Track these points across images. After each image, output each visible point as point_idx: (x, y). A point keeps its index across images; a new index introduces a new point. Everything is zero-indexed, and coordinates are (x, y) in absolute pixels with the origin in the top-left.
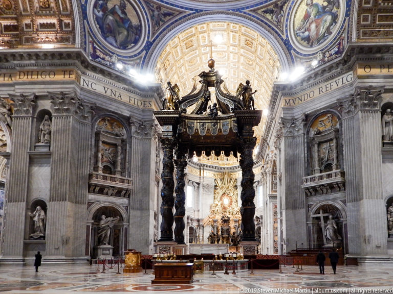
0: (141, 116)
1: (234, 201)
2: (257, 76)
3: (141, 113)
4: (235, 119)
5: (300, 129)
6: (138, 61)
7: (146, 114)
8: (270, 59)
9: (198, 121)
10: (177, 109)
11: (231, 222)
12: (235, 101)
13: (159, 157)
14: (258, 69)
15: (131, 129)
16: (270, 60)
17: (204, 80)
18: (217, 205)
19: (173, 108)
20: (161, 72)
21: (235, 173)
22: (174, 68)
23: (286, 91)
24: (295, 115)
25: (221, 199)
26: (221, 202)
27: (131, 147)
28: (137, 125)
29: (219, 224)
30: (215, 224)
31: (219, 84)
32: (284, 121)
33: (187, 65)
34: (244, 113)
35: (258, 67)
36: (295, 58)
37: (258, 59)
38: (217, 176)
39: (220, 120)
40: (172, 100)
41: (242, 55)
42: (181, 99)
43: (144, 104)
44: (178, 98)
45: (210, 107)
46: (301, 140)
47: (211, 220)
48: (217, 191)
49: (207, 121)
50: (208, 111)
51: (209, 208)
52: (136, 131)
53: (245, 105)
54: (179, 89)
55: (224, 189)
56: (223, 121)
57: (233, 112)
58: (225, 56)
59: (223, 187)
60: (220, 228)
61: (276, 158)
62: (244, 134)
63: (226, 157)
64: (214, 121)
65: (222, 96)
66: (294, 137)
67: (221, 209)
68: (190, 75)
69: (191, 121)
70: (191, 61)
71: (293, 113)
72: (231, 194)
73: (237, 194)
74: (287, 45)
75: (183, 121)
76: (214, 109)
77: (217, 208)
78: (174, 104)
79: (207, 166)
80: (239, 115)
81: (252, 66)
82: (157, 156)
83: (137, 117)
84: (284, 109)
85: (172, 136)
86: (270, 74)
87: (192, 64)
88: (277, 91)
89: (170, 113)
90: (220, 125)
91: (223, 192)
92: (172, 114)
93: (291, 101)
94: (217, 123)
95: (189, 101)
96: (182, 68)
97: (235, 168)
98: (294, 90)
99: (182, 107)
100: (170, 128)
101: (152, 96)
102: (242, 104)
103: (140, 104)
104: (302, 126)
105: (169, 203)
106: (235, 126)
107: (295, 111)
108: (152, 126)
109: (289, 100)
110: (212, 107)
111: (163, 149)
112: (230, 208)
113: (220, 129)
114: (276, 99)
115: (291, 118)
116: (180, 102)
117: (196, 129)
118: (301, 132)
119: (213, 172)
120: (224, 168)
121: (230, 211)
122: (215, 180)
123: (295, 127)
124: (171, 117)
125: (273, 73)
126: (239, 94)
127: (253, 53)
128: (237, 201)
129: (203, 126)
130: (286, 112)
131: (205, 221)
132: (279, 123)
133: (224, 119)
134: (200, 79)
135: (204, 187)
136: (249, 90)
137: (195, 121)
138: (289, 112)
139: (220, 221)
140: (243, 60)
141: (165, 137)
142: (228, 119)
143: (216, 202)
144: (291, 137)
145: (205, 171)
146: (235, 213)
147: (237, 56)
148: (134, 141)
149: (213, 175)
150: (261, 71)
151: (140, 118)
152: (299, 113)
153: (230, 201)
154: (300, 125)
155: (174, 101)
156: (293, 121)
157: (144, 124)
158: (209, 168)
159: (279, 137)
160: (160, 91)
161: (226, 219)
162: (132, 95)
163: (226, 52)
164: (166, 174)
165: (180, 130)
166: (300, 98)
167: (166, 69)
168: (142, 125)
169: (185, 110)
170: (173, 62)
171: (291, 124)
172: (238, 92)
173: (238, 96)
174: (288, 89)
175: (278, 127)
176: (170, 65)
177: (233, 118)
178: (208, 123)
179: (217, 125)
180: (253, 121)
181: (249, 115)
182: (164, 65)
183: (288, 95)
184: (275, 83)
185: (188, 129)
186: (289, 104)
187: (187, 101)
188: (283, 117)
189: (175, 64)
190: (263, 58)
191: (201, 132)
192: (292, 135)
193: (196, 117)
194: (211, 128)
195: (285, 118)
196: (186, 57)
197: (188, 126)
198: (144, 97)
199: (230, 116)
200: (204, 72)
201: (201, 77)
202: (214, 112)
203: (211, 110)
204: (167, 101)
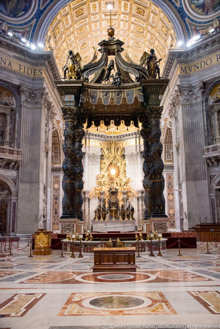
0: (31, 85)
1: (122, 171)
2: (148, 43)
3: (31, 81)
4: (141, 88)
5: (198, 97)
6: (28, 29)
7: (36, 82)
8: (163, 27)
9: (101, 90)
10: (79, 78)
11: (119, 194)
12: (138, 70)
13: (48, 126)
14: (149, 36)
15: (20, 98)
16: (163, 28)
17: (104, 48)
18: (104, 176)
19: (75, 78)
20: (51, 39)
21: (122, 142)
22: (63, 36)
23: (182, 58)
24: (192, 82)
25: (108, 169)
26: (107, 173)
27: (20, 117)
28: (27, 94)
29: (106, 197)
30: (102, 197)
31: (120, 52)
32: (181, 89)
33: (76, 33)
34: (151, 82)
35: (150, 34)
36: (190, 25)
37: (150, 27)
38: (103, 145)
39: (124, 89)
40: (74, 69)
41: (132, 23)
42: (82, 68)
43: (34, 72)
44: (80, 68)
45: (113, 76)
46: (200, 108)
47: (97, 192)
48: (104, 161)
49: (110, 90)
50: (111, 80)
51: (95, 179)
52: (26, 100)
53: (150, 74)
54: (81, 58)
55: (111, 159)
56: (128, 90)
57: (138, 81)
58: (115, 24)
59: (109, 157)
60: (107, 200)
61: (171, 126)
62: (150, 103)
63: (126, 127)
64: (118, 90)
65: (125, 64)
66: (192, 105)
67: (108, 180)
68: (78, 42)
69: (94, 90)
70: (80, 29)
71: (190, 81)
72: (119, 164)
73: (125, 164)
74: (181, 13)
75: (85, 90)
76: (117, 78)
77: (104, 180)
78: (76, 73)
79: (93, 135)
80: (145, 84)
81: (143, 34)
82: (46, 126)
83: (27, 85)
84: (180, 76)
85: (75, 106)
86: (162, 42)
87: (81, 32)
88: (172, 59)
89: (73, 82)
90: (124, 94)
91: (110, 162)
92: (75, 83)
93: (187, 69)
94: (121, 92)
95: (91, 70)
96: (71, 36)
97: (122, 137)
98: (190, 57)
99: (85, 76)
100: (72, 98)
101: (43, 64)
102: (147, 73)
103: (30, 73)
104: (200, 94)
105: (72, 177)
106: (141, 95)
107: (191, 78)
108: (43, 94)
109: (185, 68)
110: (114, 75)
111: (65, 119)
112: (118, 179)
113: (124, 99)
114: (171, 67)
115: (187, 86)
116: (83, 71)
117: (99, 99)
118: (199, 100)
119: (100, 141)
120: (111, 137)
121: (118, 182)
122: (102, 149)
123: (192, 94)
124: (73, 87)
125: (166, 41)
126: (144, 63)
127: (144, 21)
128: (125, 171)
129: (106, 95)
130: (183, 79)
131: (91, 193)
132: (176, 91)
133: (129, 88)
134: (100, 48)
135: (89, 156)
136: (154, 58)
137: (98, 90)
138: (186, 79)
139: (108, 194)
140: (134, 28)
141: (67, 107)
142: (133, 88)
143: (103, 173)
144: (189, 105)
145: (91, 140)
146: (123, 184)
147: (127, 23)
148: (23, 110)
149: (99, 144)
150: (152, 38)
151: (30, 86)
152: (196, 80)
153: (117, 171)
154: (198, 92)
155: (76, 70)
156: (191, 89)
157: (35, 92)
158: (94, 137)
159: (174, 105)
160: (51, 59)
161: (114, 190)
162: (22, 63)
163: (117, 20)
164: (68, 146)
165: (82, 100)
166: (197, 65)
167: (55, 37)
168: (32, 94)
169: (87, 79)
170: (63, 31)
171: (188, 92)
172: (142, 61)
173: (142, 64)
174: (184, 57)
175: (174, 94)
176: (60, 33)
177: (138, 87)
178: (112, 92)
179: (122, 94)
180: (159, 90)
181: (156, 84)
182: (54, 33)
183: (183, 62)
184: (170, 51)
185: (90, 98)
186: (185, 72)
187: (89, 70)
188: (179, 84)
189: (64, 32)
190: (155, 25)
191: (104, 101)
192: (190, 102)
193: (99, 87)
194: (115, 97)
195: (182, 85)
196: (75, 25)
197: (90, 95)
198: (34, 65)
199: (135, 85)
200: (104, 41)
201: (101, 46)
202: (118, 81)
203: (114, 79)
204: (69, 70)
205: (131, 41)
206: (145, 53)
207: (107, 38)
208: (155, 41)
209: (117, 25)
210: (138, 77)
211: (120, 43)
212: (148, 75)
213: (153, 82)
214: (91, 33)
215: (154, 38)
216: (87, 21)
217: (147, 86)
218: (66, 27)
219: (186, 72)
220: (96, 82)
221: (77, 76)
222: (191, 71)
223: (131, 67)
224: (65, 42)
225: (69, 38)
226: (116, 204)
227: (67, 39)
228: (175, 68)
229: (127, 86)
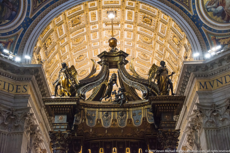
0: (11, 104)
2: (157, 55)
3: (12, 100)
4: (150, 106)
5: (226, 119)
7: (18, 101)
8: (174, 36)
9: (101, 110)
10: (74, 95)
12: (146, 85)
14: (158, 47)
16: (175, 38)
17: (105, 61)
19: (69, 94)
22: (56, 47)
23: (200, 72)
24: (215, 100)
28: (5, 116)
32: (201, 109)
33: (71, 44)
34: (162, 100)
35: (159, 45)
37: (159, 37)
39: (129, 107)
40: (68, 85)
41: (138, 33)
42: (78, 82)
43: (17, 89)
44: (75, 83)
45: (115, 93)
49: (112, 110)
53: (161, 90)
54: (76, 72)
56: (134, 109)
57: (146, 99)
62: (163, 125)
64: (122, 109)
65: (129, 79)
66: (218, 130)
68: (74, 54)
69: (91, 109)
70: (77, 39)
71: (213, 99)
75: (81, 110)
76: (120, 95)
78: (69, 89)
80: (155, 102)
81: (150, 45)
84: (199, 93)
85: (67, 129)
86: (174, 53)
87: (77, 43)
88: (188, 72)
89: (66, 100)
90: (129, 115)
92: (68, 101)
93: (208, 84)
94: (126, 111)
95: (88, 86)
96: (66, 47)
98: (210, 71)
99: (81, 93)
100: (64, 119)
101: (29, 80)
102: (157, 88)
103: (11, 89)
104: (227, 115)
106: (150, 115)
107: (214, 96)
109: (205, 83)
110: (117, 92)
113: (130, 120)
114: (187, 82)
115: (210, 105)
116: (78, 87)
117: (98, 120)
123: (217, 116)
124: (66, 105)
125: (178, 52)
126: (153, 77)
127: (152, 30)
129: (107, 116)
130: (203, 97)
132: (195, 111)
133: (135, 107)
134: (100, 60)
136: (165, 72)
137: (97, 109)
138: (207, 97)
140: (140, 38)
141: (57, 131)
142: (140, 106)
144: (214, 130)
147: (132, 33)
150: (161, 50)
154: (225, 113)
155: (70, 85)
156: (214, 108)
157: (15, 113)
160: (39, 73)
163: (119, 30)
165: (77, 121)
166: (220, 80)
167: (46, 48)
168: (12, 115)
169: (84, 96)
170: (55, 41)
171: (211, 112)
172: (151, 75)
173: (151, 79)
174: (203, 70)
175: (192, 115)
176: (52, 43)
177: (147, 105)
178: (114, 111)
179: (126, 114)
180: (173, 109)
181: (168, 102)
182: (45, 44)
183: (202, 76)
184: (185, 63)
185: (87, 120)
186: (205, 87)
187: (86, 86)
188: (199, 102)
189: (57, 43)
190: (165, 35)
191: (105, 123)
192: (215, 126)
193: (98, 105)
194: (118, 118)
195: (203, 104)
196: (71, 35)
197: (87, 116)
198: (18, 80)
199: (142, 103)
200: (105, 52)
201: (101, 58)
202: (121, 99)
203: (117, 96)
204: (61, 85)
205: (137, 53)
206: (154, 66)
207: (108, 49)
208: (165, 53)
209: (120, 35)
210: (146, 94)
211: (123, 55)
212: (159, 91)
213: (165, 100)
214: (89, 44)
215: (164, 49)
216: (85, 31)
217: (157, 104)
218: (59, 37)
219: (207, 88)
220: (95, 100)
221: (71, 93)
222: (212, 87)
223: (138, 82)
224: (58, 54)
225: (63, 50)
227: (61, 51)
228: (192, 83)
229: (133, 105)
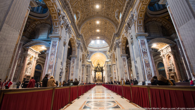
1: (100, 73)
5: (109, 67)
18: (97, 74)
20: (91, 59)
74: (107, 56)
144: (108, 68)
154: (109, 66)
198: (89, 63)
226: (99, 79)
